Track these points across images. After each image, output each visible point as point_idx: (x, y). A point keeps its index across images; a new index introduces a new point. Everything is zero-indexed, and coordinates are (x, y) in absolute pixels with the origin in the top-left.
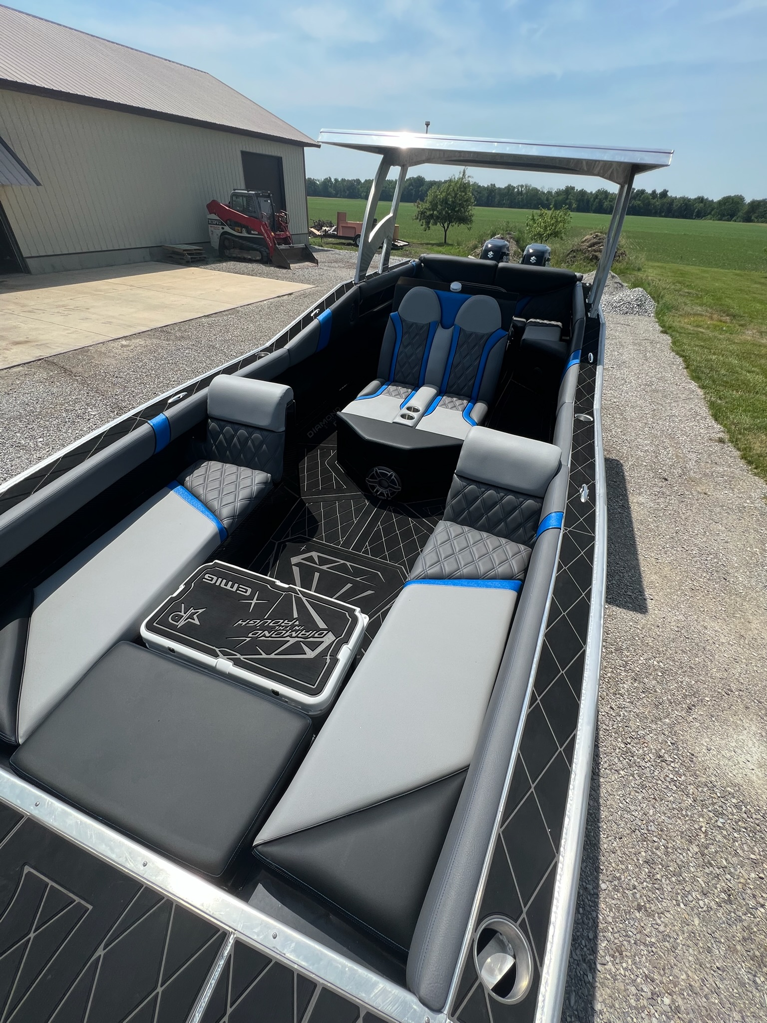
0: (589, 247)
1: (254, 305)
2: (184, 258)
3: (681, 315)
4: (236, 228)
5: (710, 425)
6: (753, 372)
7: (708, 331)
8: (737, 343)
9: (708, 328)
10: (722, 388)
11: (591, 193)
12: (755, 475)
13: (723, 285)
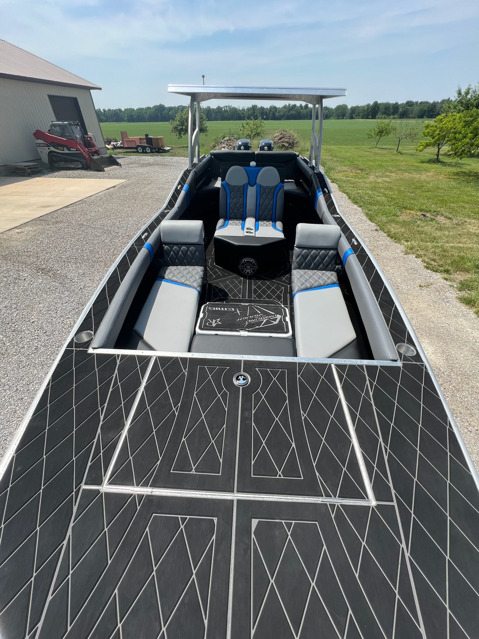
0: (279, 140)
1: (94, 196)
2: (26, 171)
3: (337, 172)
4: (59, 148)
5: (369, 224)
6: (379, 196)
7: (353, 179)
8: (368, 183)
9: (352, 177)
10: (369, 206)
11: (267, 108)
12: (396, 242)
13: (351, 154)
